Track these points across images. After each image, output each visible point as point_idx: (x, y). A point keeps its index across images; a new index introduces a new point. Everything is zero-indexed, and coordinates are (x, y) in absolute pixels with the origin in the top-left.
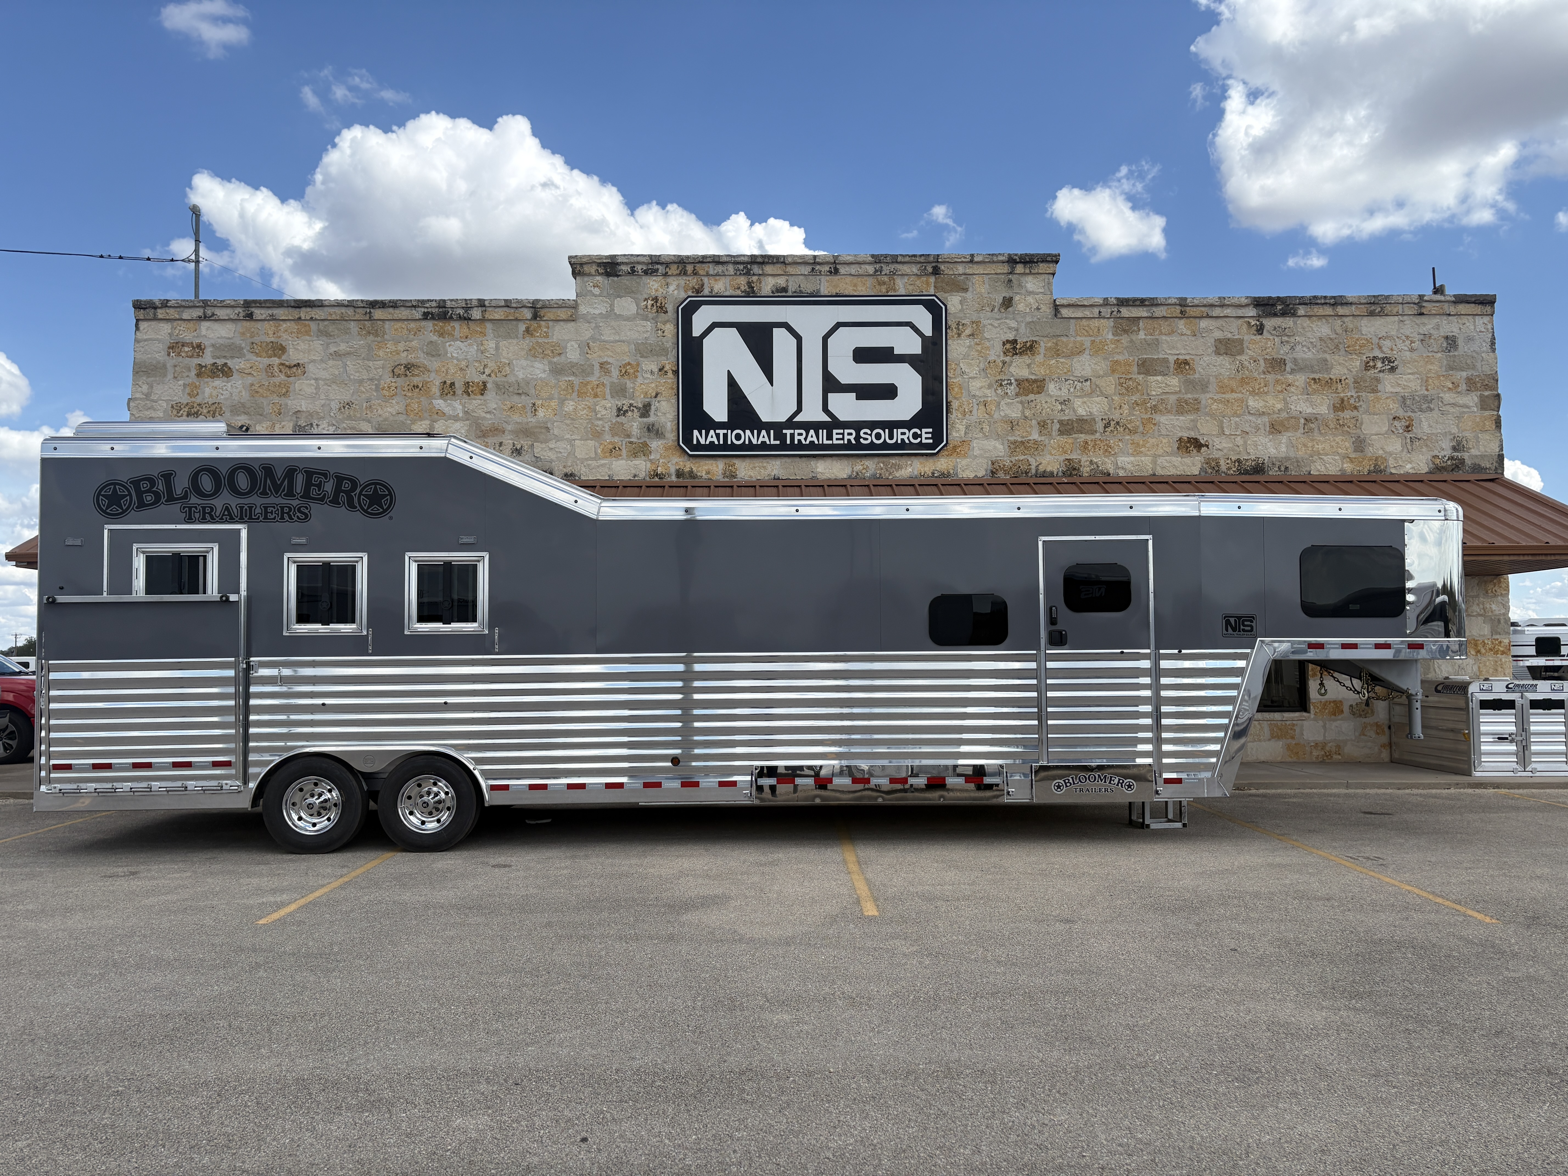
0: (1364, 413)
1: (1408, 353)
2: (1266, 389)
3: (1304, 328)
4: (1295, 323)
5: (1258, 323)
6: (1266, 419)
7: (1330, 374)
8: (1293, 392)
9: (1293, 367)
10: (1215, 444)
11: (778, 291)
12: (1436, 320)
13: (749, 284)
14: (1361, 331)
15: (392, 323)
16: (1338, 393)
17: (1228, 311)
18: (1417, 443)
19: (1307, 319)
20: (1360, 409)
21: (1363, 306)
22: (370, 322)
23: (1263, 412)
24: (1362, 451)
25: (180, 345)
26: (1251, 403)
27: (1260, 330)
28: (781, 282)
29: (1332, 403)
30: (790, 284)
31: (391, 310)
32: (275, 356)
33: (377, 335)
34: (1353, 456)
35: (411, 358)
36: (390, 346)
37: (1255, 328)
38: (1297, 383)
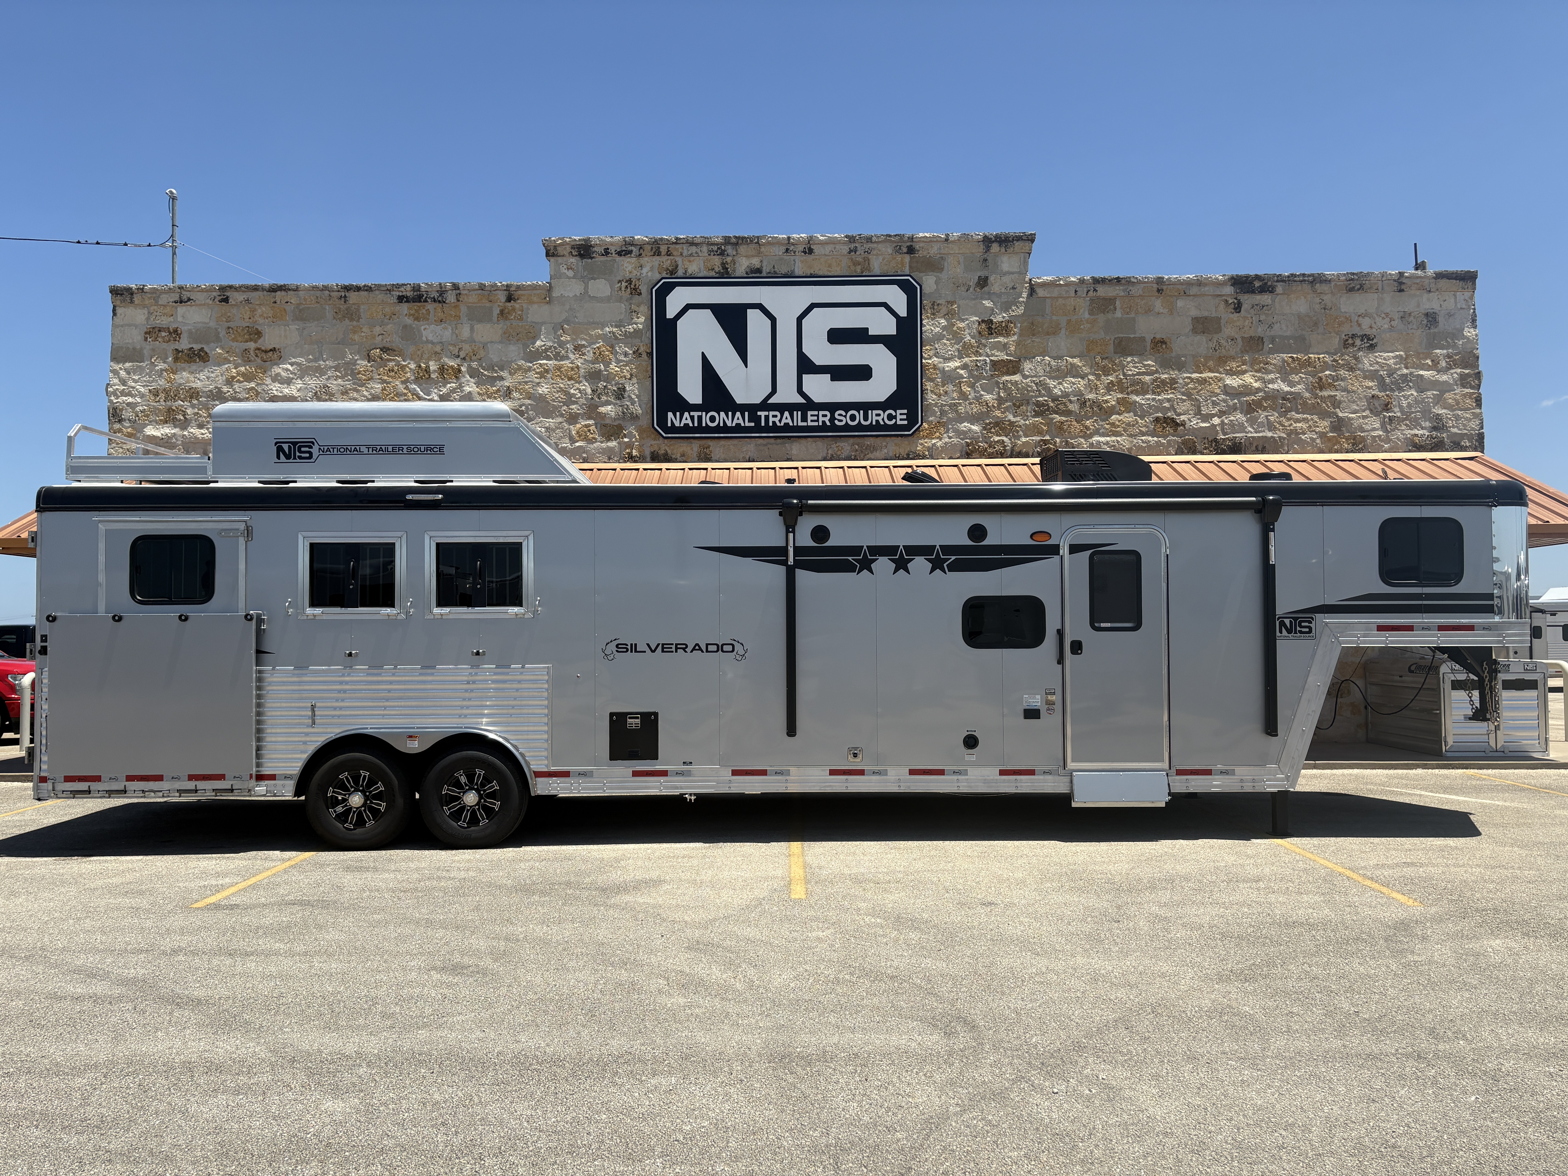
0: (1343, 392)
1: (1387, 331)
2: (1243, 368)
3: (1282, 305)
4: (1273, 301)
5: (1236, 301)
6: (1243, 398)
7: (1308, 352)
8: (1271, 371)
9: (1271, 345)
10: (1192, 424)
11: (752, 271)
12: (1416, 297)
13: (724, 265)
14: (1340, 307)
15: (368, 307)
16: (1316, 372)
17: (1205, 290)
18: (1396, 422)
19: (1285, 296)
20: (1338, 388)
21: (1341, 284)
22: (345, 306)
23: (1241, 391)
24: (1340, 431)
25: (156, 330)
26: (1228, 382)
27: (1238, 308)
28: (755, 262)
29: (1310, 381)
30: (765, 264)
31: (366, 294)
32: (251, 340)
33: (352, 320)
34: (1331, 434)
35: (386, 342)
36: (366, 330)
37: (1233, 306)
38: (1275, 362)
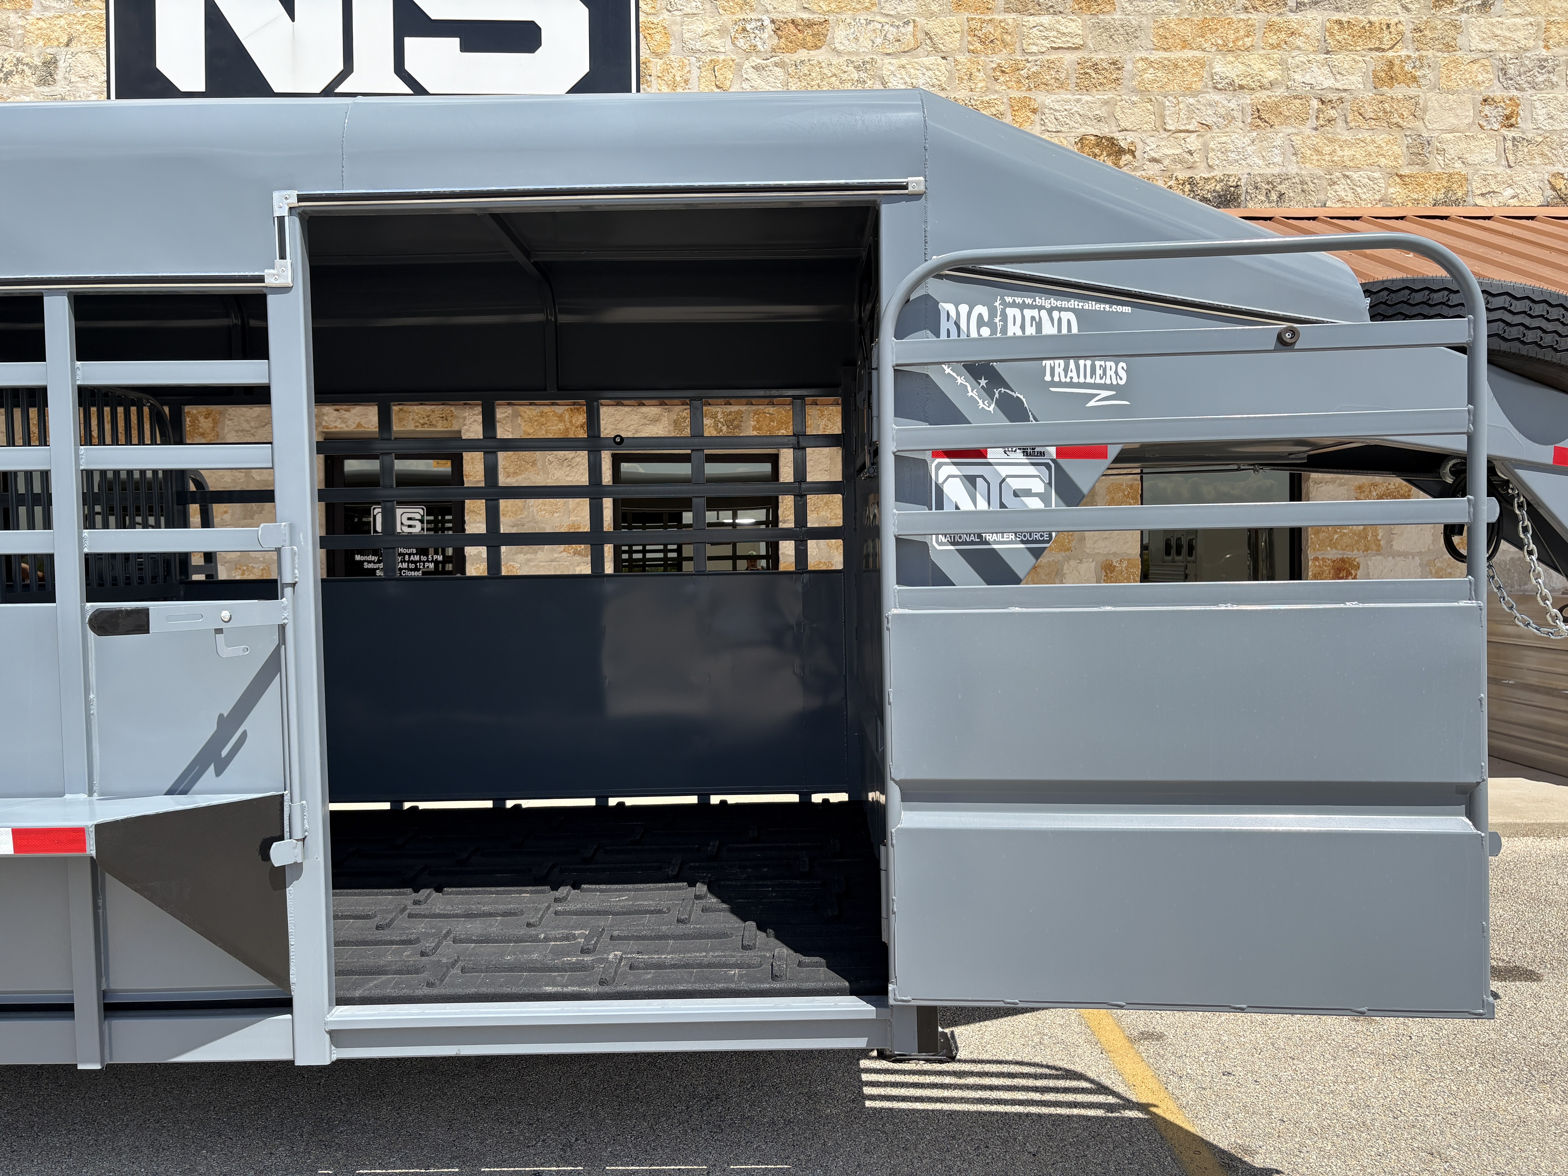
0: (1431, 89)
2: (1248, 41)
6: (1247, 99)
8: (1299, 48)
10: (1148, 148)
16: (1383, 50)
18: (1526, 150)
20: (1423, 82)
23: (1241, 87)
24: (1424, 164)
26: (1218, 68)
29: (1371, 68)
34: (1405, 171)
38: (1306, 31)
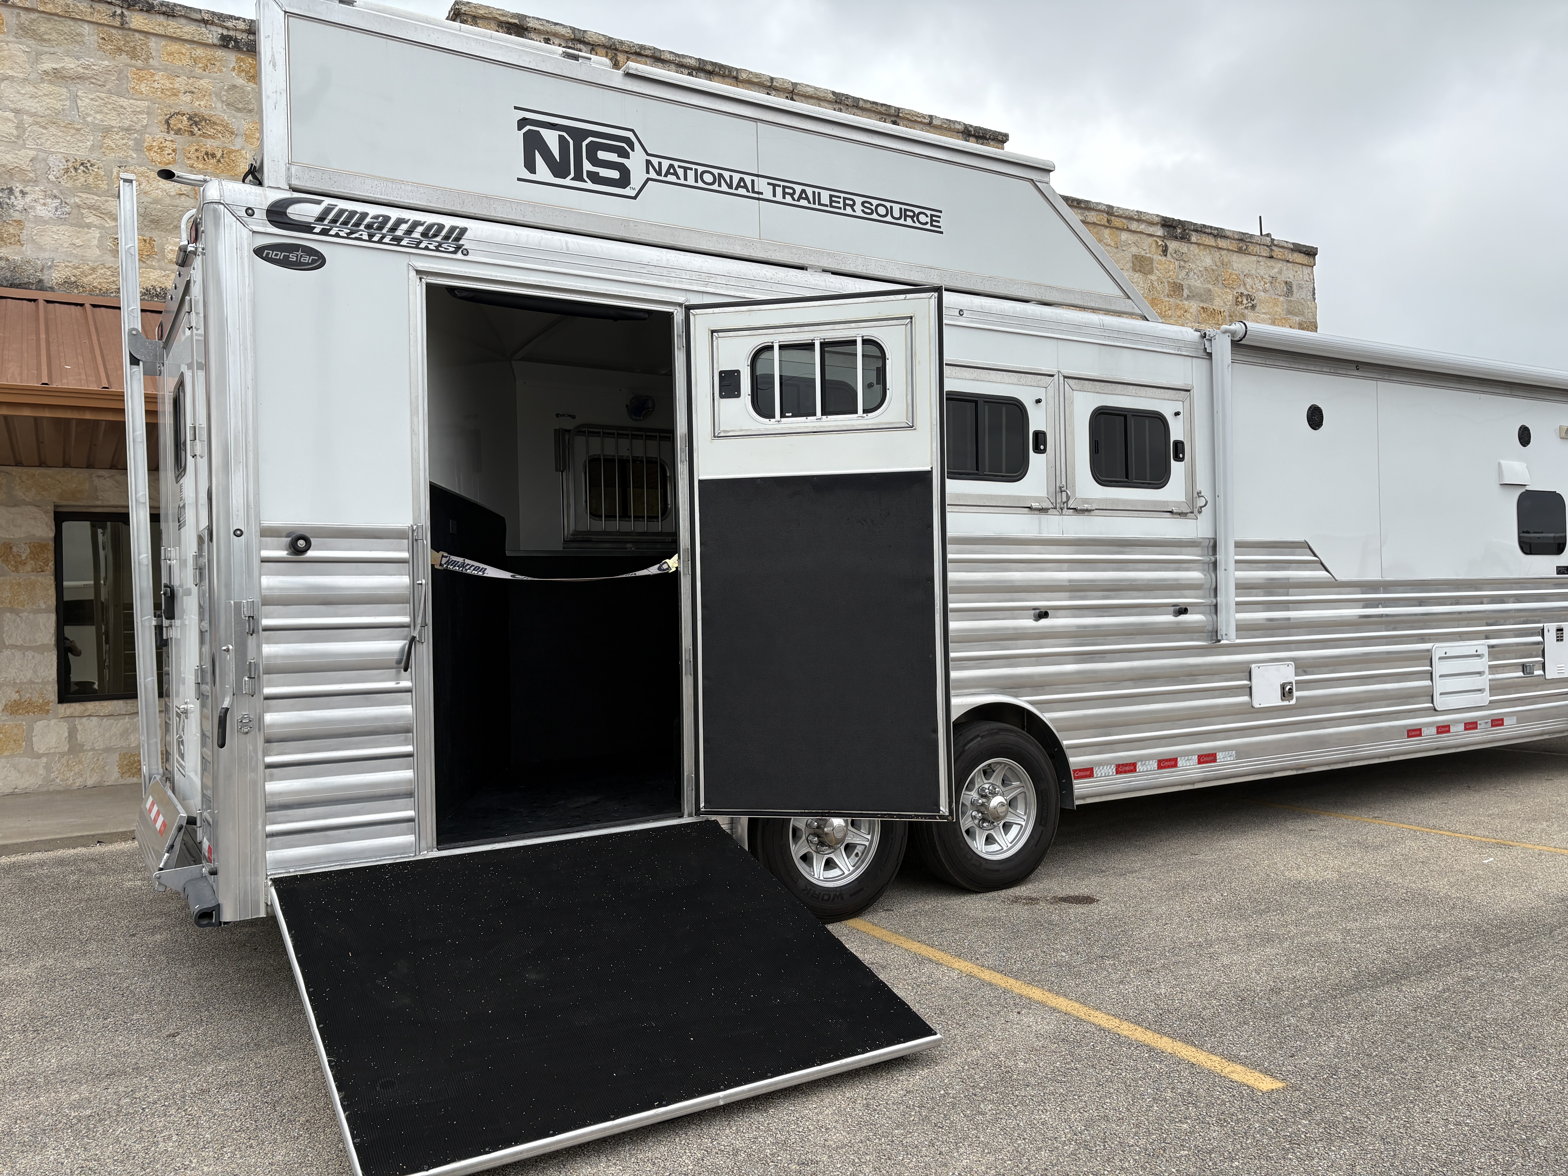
1: (1262, 293)
3: (1195, 256)
4: (1189, 250)
5: (1163, 244)
7: (1212, 305)
9: (1188, 293)
12: (1280, 265)
14: (1232, 266)
15: (163, 43)
17: (1142, 227)
19: (1196, 246)
21: (1234, 242)
22: (120, 32)
27: (1165, 251)
31: (161, 19)
33: (134, 56)
35: (200, 106)
36: (161, 80)
37: (1161, 248)
